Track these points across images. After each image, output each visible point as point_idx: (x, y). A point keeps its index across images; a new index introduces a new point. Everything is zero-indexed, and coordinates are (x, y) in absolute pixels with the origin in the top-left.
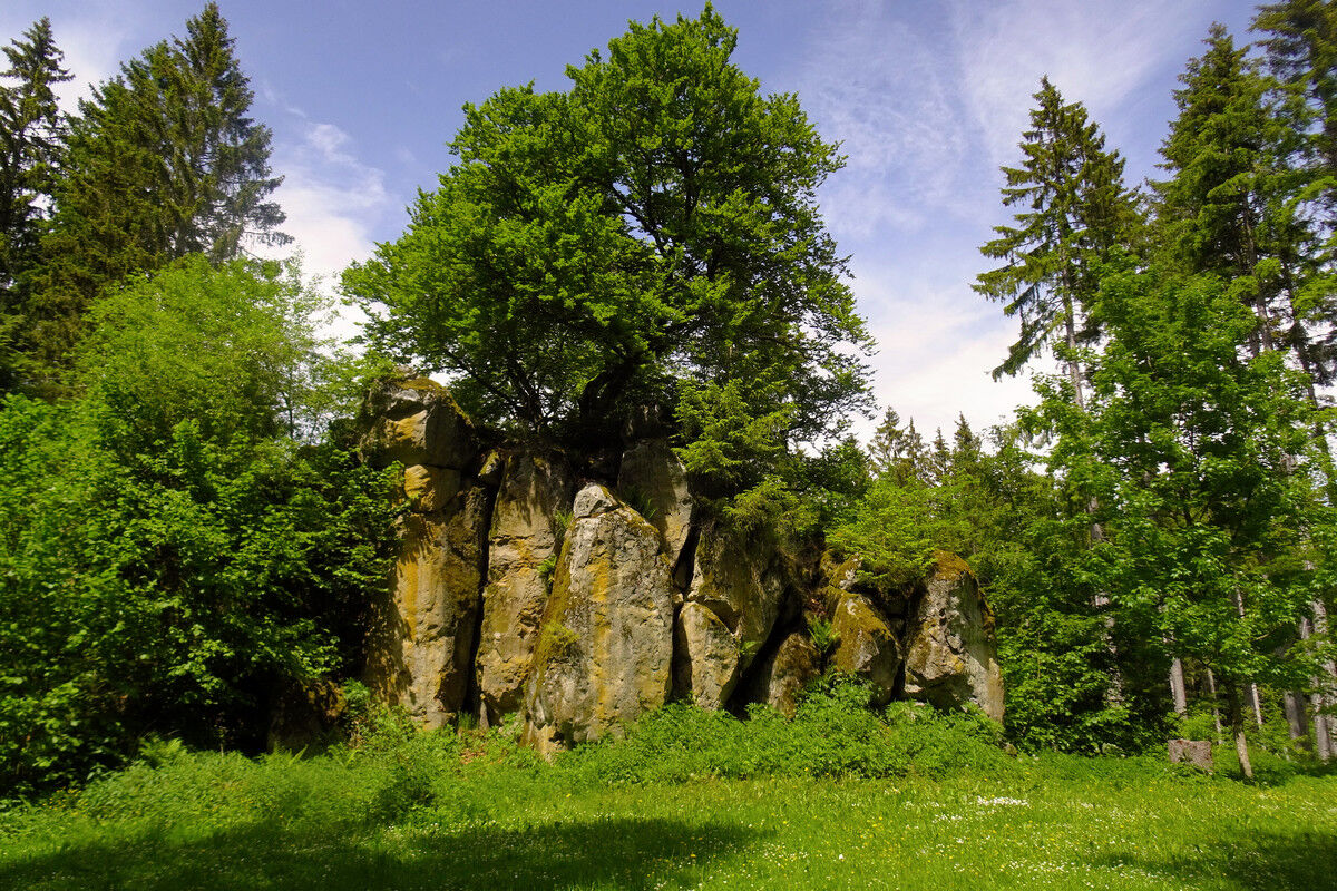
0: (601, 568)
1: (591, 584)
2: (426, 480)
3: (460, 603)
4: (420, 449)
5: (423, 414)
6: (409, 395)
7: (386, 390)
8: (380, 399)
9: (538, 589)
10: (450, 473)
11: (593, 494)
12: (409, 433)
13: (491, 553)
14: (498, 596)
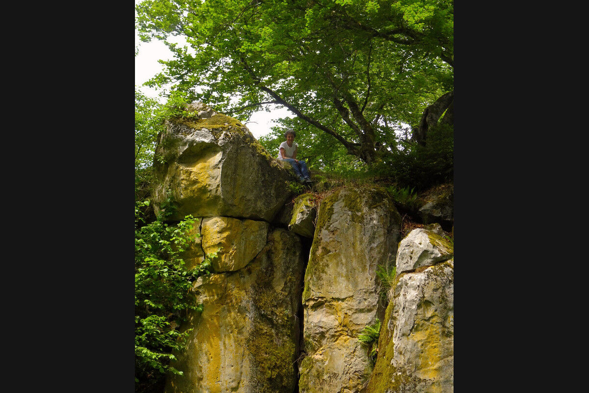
0: (430, 335)
1: (418, 356)
2: (225, 234)
3: (270, 380)
4: (217, 198)
5: (218, 157)
6: (202, 136)
7: (178, 131)
8: (171, 143)
9: (360, 363)
10: (255, 225)
11: (417, 242)
12: (204, 180)
13: (305, 319)
14: (314, 371)
